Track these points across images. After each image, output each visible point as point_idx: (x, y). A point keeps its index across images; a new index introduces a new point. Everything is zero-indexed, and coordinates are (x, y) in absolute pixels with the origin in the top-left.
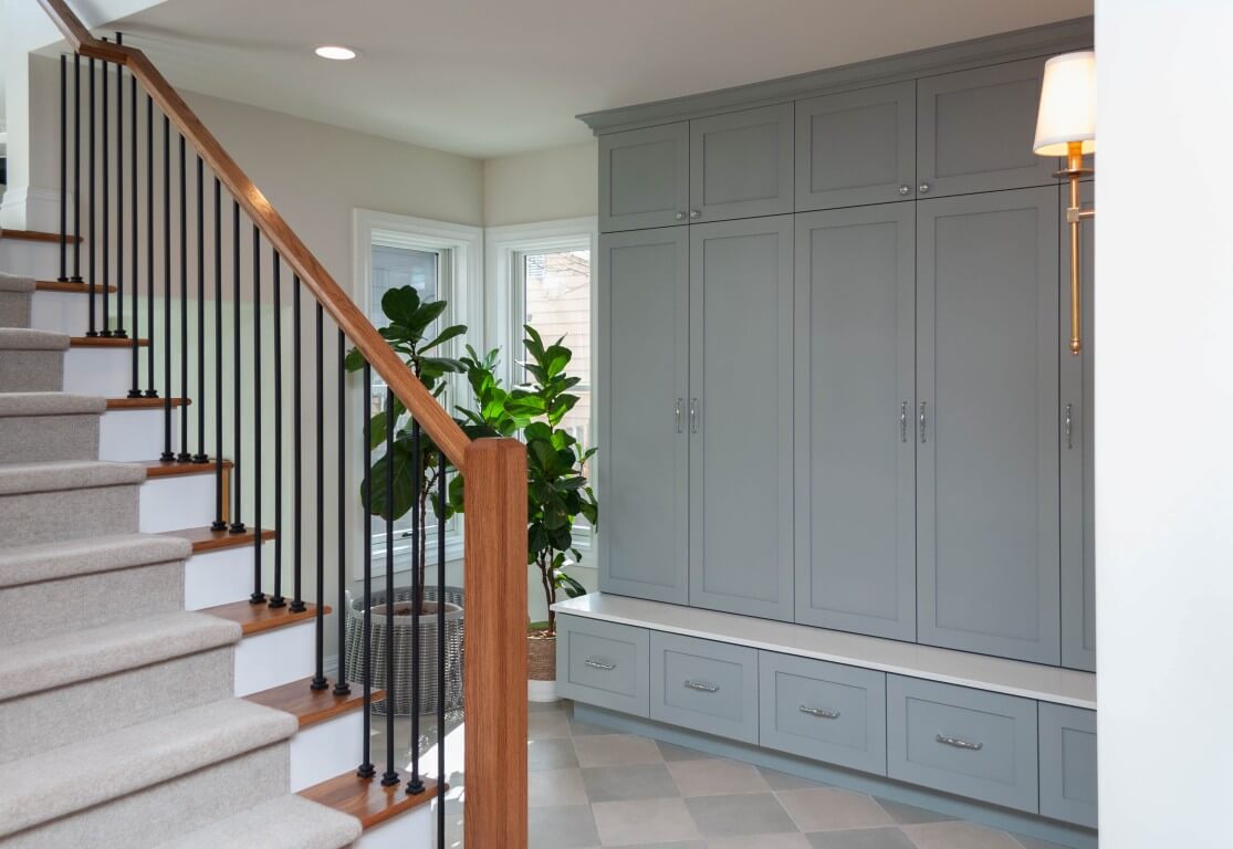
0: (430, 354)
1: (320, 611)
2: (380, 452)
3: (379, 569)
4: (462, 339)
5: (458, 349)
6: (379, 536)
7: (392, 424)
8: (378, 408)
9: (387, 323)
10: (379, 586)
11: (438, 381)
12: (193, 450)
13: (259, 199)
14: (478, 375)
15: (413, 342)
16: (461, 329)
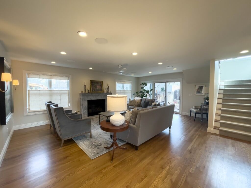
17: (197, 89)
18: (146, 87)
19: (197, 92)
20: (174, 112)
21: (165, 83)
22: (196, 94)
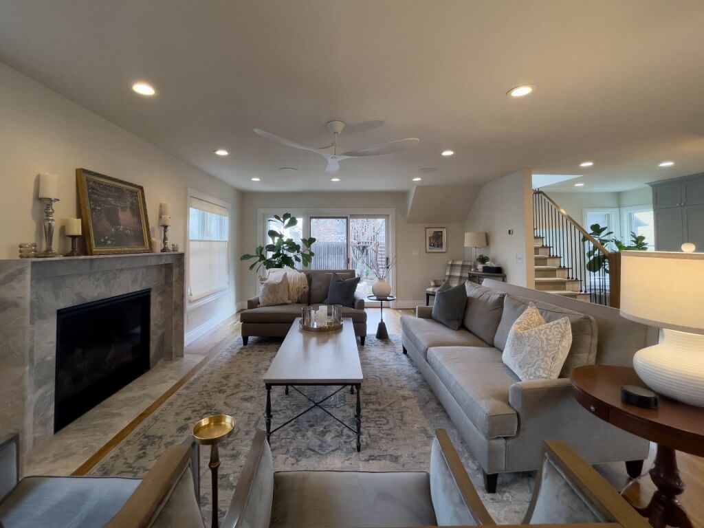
0: (602, 238)
1: (581, 281)
2: (592, 258)
3: (593, 284)
4: (613, 235)
5: (612, 237)
6: (592, 277)
7: (594, 252)
8: (591, 249)
9: (592, 232)
10: (593, 288)
11: (605, 244)
12: (555, 255)
13: (563, 211)
14: (618, 243)
15: (599, 235)
16: (612, 233)
17: (430, 238)
18: (289, 228)
19: (430, 245)
20: (365, 305)
21: (345, 220)
22: (428, 251)
